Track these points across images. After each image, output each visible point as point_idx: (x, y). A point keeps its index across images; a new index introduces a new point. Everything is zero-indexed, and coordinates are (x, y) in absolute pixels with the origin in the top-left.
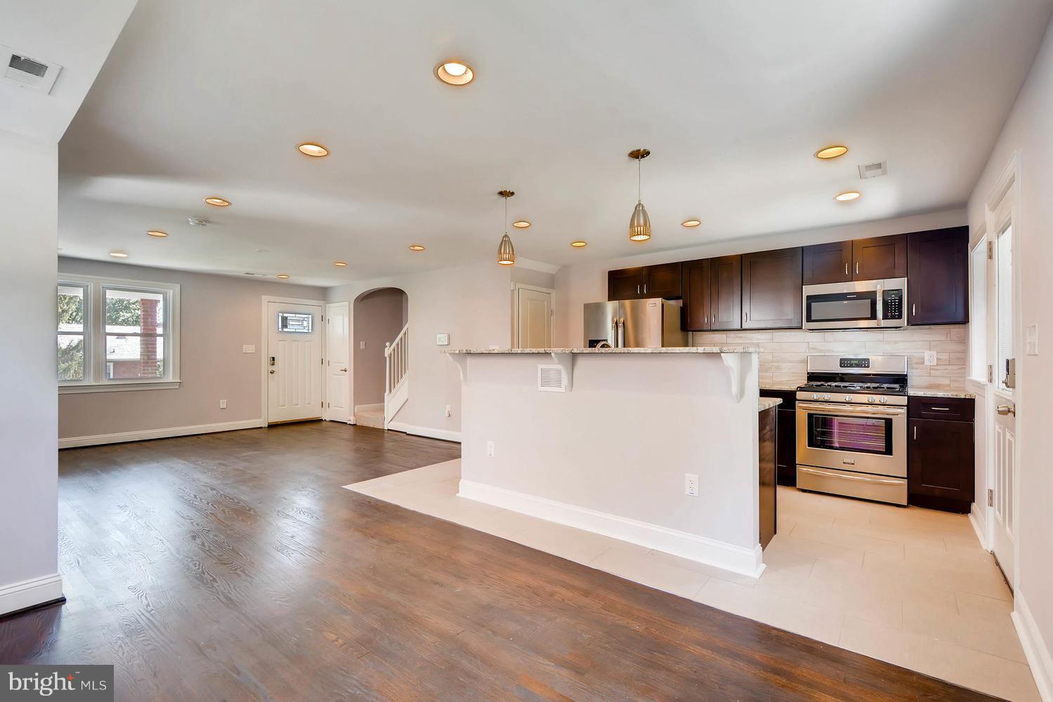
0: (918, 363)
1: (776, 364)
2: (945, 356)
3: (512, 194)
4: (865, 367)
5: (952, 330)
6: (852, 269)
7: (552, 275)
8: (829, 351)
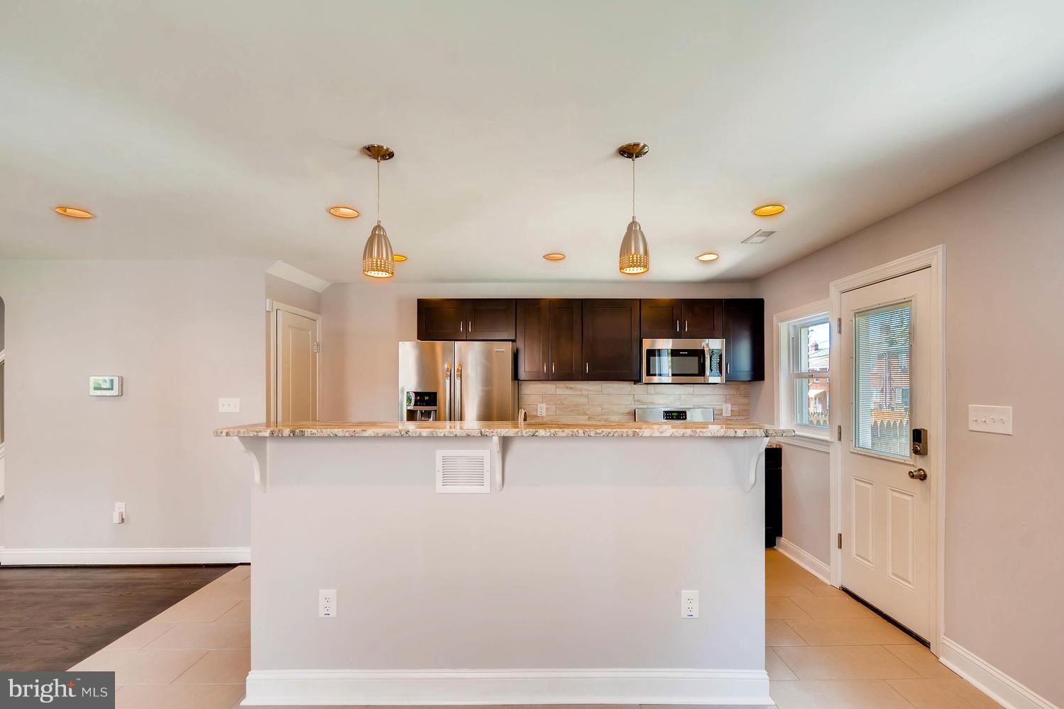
0: (718, 415)
1: (605, 417)
2: (736, 408)
3: (391, 155)
4: (683, 419)
5: (741, 386)
6: (682, 327)
7: (318, 293)
8: (651, 403)
